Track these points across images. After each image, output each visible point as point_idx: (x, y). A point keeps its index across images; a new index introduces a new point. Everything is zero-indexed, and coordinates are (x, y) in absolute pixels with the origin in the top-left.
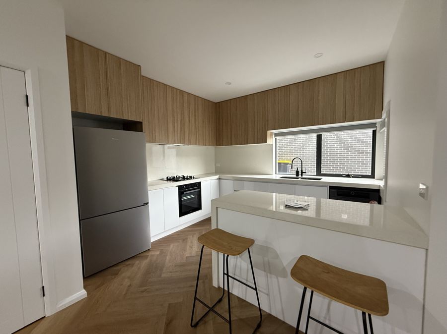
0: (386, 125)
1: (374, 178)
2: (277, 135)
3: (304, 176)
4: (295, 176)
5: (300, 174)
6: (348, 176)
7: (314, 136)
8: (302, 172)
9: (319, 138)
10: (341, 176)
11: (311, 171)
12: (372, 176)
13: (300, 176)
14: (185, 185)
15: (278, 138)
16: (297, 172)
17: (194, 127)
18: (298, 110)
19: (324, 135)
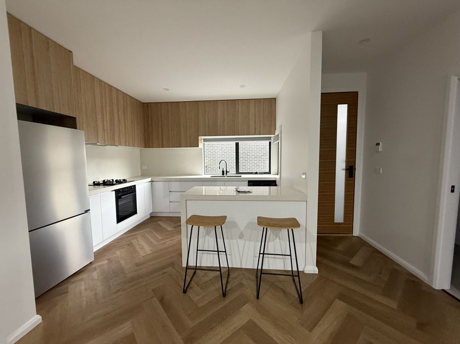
0: (280, 139)
1: (270, 174)
2: (205, 140)
3: (228, 175)
4: (221, 175)
5: (225, 173)
6: (256, 173)
7: (234, 143)
8: (227, 172)
9: (237, 145)
10: (252, 173)
11: (233, 171)
12: (270, 173)
13: (225, 175)
14: (121, 189)
15: (206, 143)
16: (223, 172)
17: (123, 126)
18: (224, 122)
19: (240, 143)
